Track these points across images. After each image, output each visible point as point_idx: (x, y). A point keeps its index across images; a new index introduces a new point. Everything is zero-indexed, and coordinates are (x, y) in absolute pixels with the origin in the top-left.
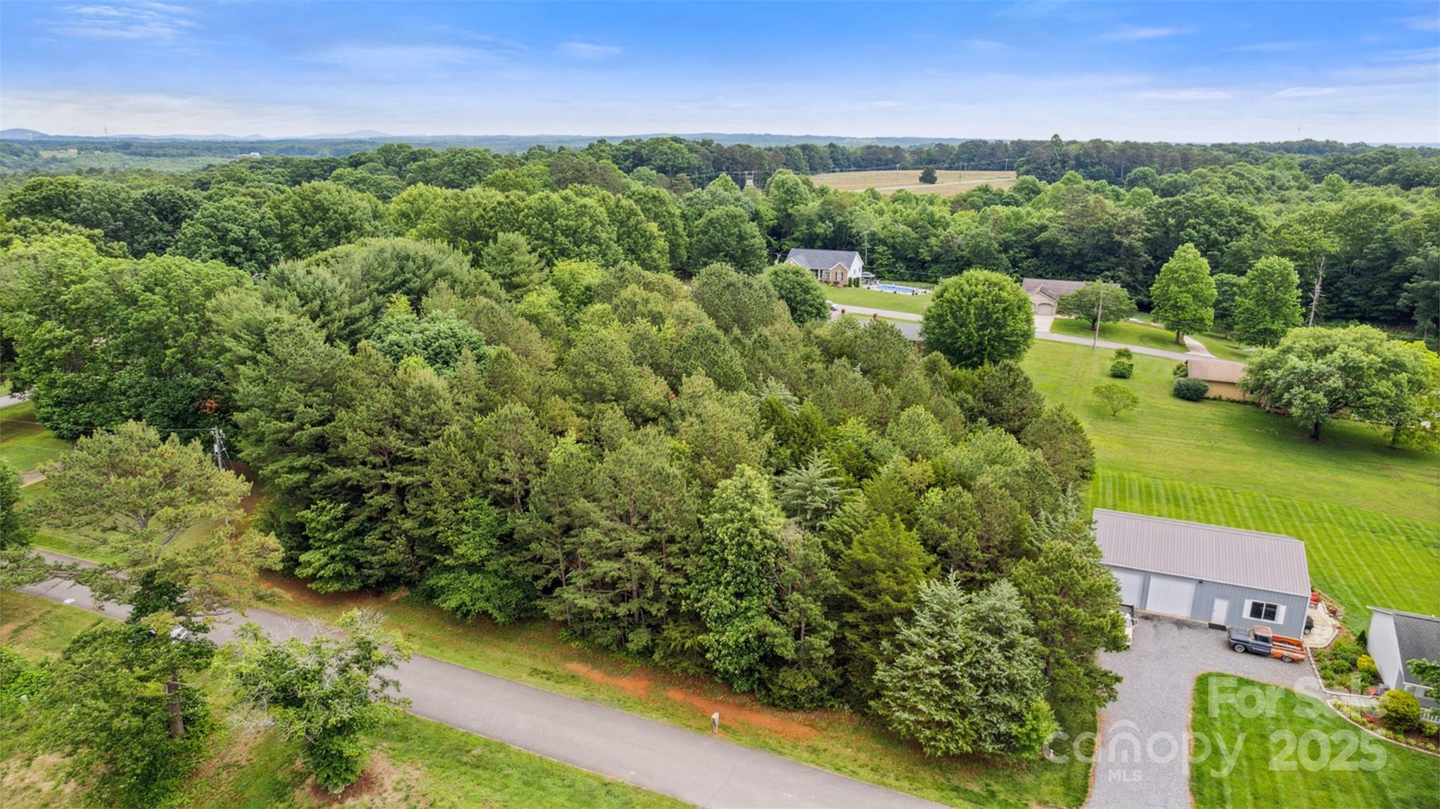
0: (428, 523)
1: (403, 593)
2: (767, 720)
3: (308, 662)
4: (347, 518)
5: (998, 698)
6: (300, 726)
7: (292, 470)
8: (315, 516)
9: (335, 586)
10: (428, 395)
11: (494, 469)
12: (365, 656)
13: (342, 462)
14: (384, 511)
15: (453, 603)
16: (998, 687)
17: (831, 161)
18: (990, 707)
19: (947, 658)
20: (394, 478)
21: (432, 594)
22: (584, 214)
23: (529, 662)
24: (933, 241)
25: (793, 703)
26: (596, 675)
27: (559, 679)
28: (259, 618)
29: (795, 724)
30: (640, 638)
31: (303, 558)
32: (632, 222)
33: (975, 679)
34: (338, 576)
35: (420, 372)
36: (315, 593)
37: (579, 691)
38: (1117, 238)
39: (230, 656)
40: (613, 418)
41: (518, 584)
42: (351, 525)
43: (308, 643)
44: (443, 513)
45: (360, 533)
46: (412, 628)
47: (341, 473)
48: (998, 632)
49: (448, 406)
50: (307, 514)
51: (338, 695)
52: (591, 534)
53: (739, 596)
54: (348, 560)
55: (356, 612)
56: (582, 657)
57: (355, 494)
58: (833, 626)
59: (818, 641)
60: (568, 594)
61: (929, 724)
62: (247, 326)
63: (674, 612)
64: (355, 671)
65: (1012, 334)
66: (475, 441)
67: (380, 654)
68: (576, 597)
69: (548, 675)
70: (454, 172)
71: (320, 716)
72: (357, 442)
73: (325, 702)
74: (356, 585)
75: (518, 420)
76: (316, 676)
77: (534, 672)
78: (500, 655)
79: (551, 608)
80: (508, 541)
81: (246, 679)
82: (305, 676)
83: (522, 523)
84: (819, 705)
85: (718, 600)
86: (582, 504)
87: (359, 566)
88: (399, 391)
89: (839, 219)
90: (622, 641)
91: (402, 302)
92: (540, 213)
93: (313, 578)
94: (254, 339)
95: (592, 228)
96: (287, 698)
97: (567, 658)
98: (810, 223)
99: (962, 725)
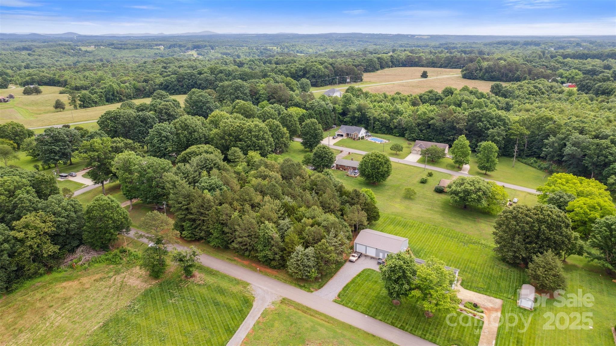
0: (208, 228)
1: (204, 241)
2: (269, 270)
3: (185, 254)
4: (192, 225)
5: (306, 269)
6: (183, 265)
7: (181, 214)
8: (186, 224)
9: (189, 239)
10: (209, 201)
11: (221, 218)
12: (194, 254)
13: (191, 214)
14: (200, 224)
15: (212, 244)
16: (306, 267)
17: (390, 63)
18: (305, 270)
19: (298, 261)
20: (202, 218)
21: (209, 242)
22: (261, 130)
23: (227, 257)
24: (395, 121)
25: (274, 268)
26: (239, 260)
27: (232, 260)
28: (175, 246)
29: (274, 272)
30: (247, 253)
31: (183, 233)
32: (278, 129)
33: (303, 265)
34: (190, 237)
35: (208, 195)
36: (186, 240)
37: (236, 263)
38: (455, 124)
39: (172, 252)
40: (247, 207)
41: (225, 241)
42: (193, 227)
43: (184, 251)
44: (211, 226)
45: (196, 228)
46: (205, 248)
47: (191, 216)
48: (307, 256)
49: (213, 204)
50: (183, 224)
51: (189, 260)
52: (237, 233)
53: (265, 246)
54: (192, 233)
55: (193, 246)
56: (237, 256)
57: (194, 220)
58: (281, 253)
59: (277, 256)
60: (233, 244)
61: (294, 272)
62: (171, 181)
63: (253, 249)
64: (192, 256)
65: (382, 172)
66: (218, 212)
67: (196, 254)
68: (235, 245)
69: (230, 259)
70: (232, 89)
71: (186, 264)
72: (194, 210)
73: (187, 261)
74: (193, 239)
75: (226, 208)
76: (186, 257)
77: (227, 259)
78: (222, 255)
79: (230, 246)
80: (223, 232)
81: (175, 257)
82: (184, 257)
83: (226, 229)
84: (279, 268)
85: (260, 247)
86: (236, 227)
87: (195, 235)
88: (203, 199)
89: (363, 111)
90: (244, 254)
91: (205, 173)
92: (248, 130)
93: (185, 237)
94: (173, 184)
95: (263, 135)
96: (181, 260)
97: (235, 256)
98: (354, 112)
99: (300, 273)
